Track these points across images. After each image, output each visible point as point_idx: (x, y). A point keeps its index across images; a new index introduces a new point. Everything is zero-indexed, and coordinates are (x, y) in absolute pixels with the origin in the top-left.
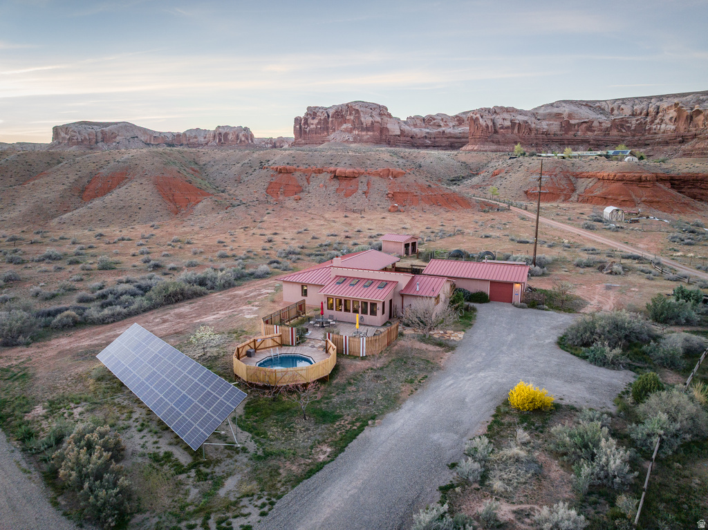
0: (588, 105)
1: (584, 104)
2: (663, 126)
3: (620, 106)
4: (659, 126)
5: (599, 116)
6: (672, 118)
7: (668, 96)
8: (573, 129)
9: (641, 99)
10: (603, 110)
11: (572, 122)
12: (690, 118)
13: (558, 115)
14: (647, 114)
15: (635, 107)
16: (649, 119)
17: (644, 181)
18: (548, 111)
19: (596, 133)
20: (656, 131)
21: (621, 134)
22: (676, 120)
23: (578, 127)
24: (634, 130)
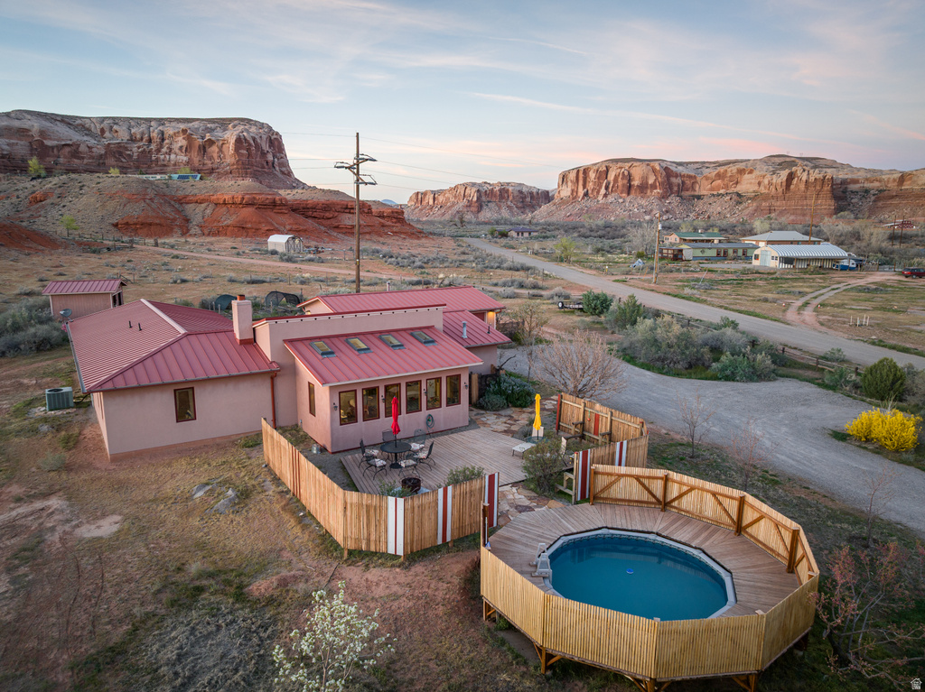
0: (66, 121)
1: (59, 119)
2: (173, 156)
3: (111, 127)
4: (168, 157)
5: (86, 138)
6: (181, 147)
7: (171, 120)
8: (51, 153)
9: (138, 121)
10: (89, 130)
11: (48, 143)
12: (203, 149)
13: (23, 132)
14: (150, 141)
15: (133, 131)
16: (153, 147)
17: (280, 205)
18: (5, 123)
19: (86, 161)
20: (165, 163)
21: (120, 164)
22: (188, 150)
23: (59, 151)
24: (138, 160)
